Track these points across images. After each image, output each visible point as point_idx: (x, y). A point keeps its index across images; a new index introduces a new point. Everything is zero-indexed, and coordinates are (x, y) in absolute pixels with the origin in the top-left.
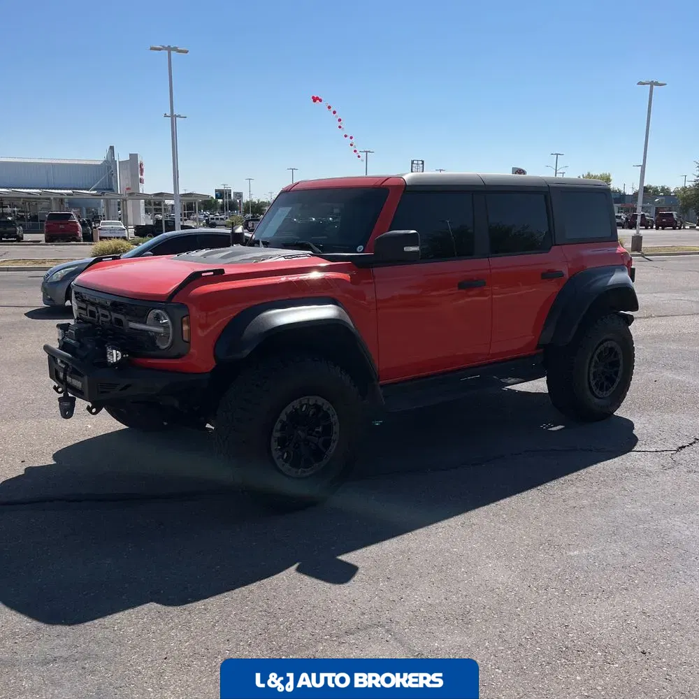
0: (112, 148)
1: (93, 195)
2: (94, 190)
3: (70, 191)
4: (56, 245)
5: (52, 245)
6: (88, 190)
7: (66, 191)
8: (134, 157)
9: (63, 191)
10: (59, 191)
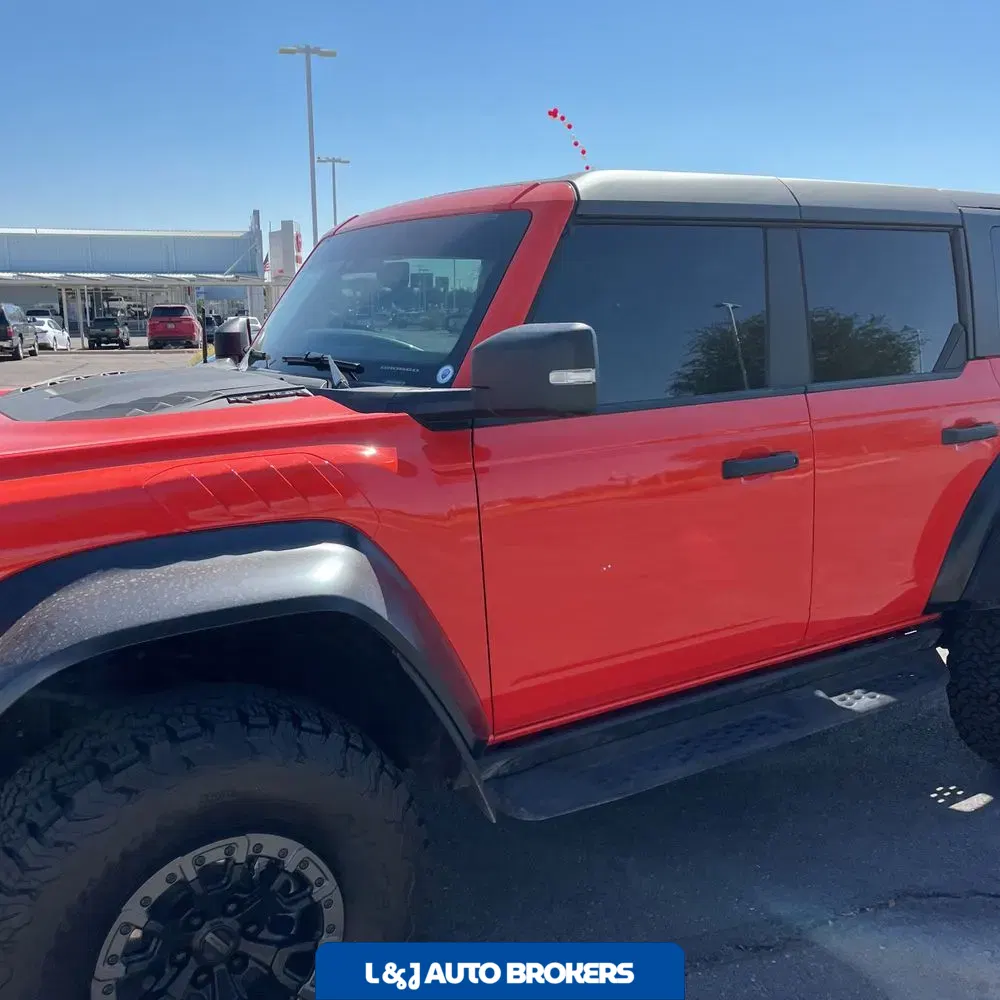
0: (256, 213)
1: (228, 280)
2: (230, 273)
3: (191, 276)
4: (161, 353)
5: (155, 353)
6: (222, 273)
7: (187, 276)
8: (287, 225)
9: (183, 276)
10: (178, 276)
